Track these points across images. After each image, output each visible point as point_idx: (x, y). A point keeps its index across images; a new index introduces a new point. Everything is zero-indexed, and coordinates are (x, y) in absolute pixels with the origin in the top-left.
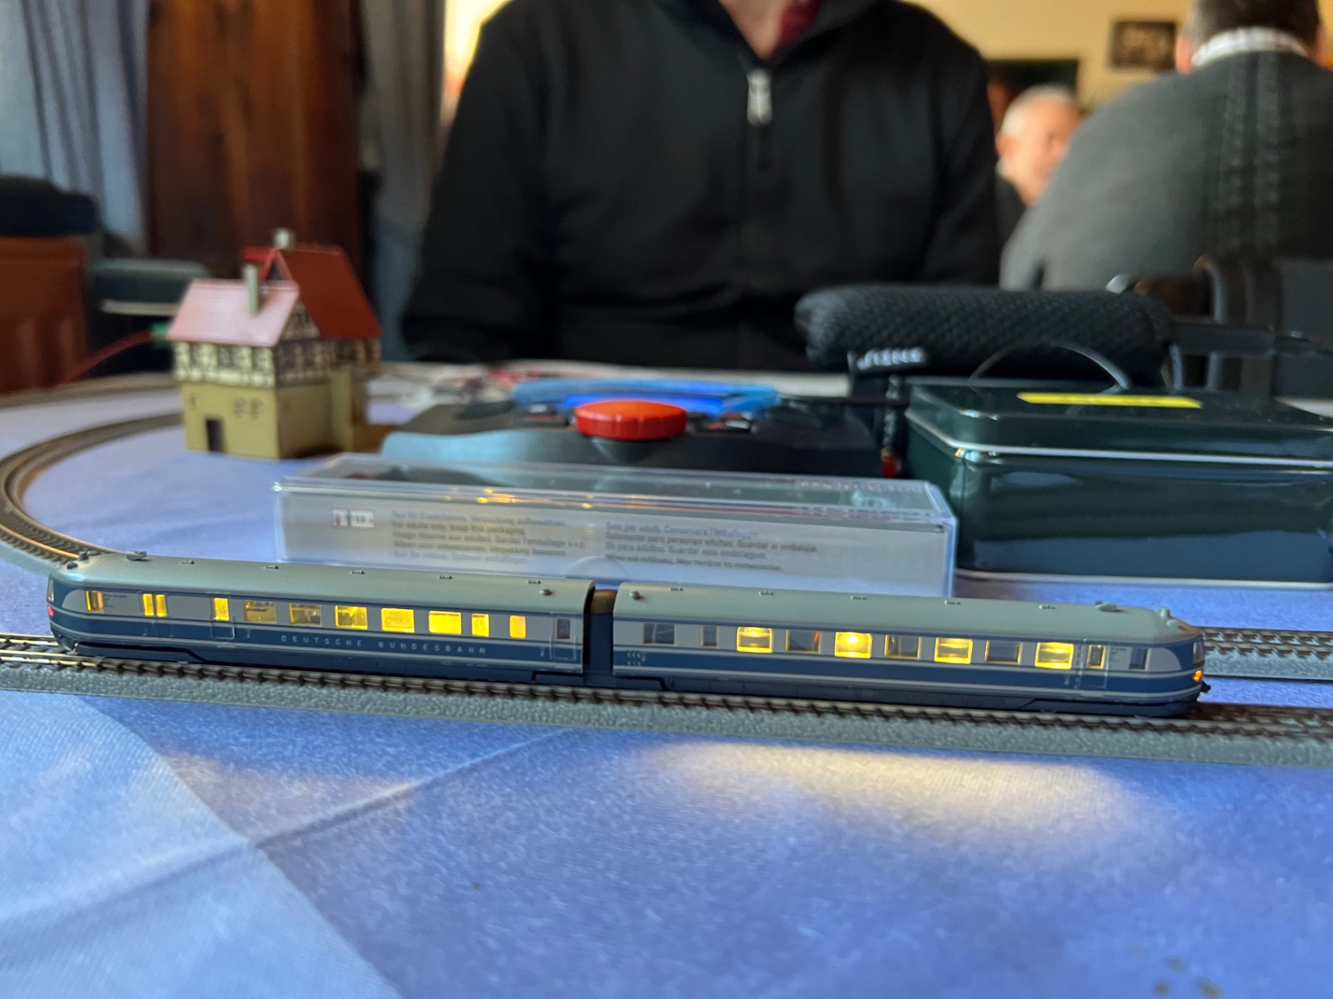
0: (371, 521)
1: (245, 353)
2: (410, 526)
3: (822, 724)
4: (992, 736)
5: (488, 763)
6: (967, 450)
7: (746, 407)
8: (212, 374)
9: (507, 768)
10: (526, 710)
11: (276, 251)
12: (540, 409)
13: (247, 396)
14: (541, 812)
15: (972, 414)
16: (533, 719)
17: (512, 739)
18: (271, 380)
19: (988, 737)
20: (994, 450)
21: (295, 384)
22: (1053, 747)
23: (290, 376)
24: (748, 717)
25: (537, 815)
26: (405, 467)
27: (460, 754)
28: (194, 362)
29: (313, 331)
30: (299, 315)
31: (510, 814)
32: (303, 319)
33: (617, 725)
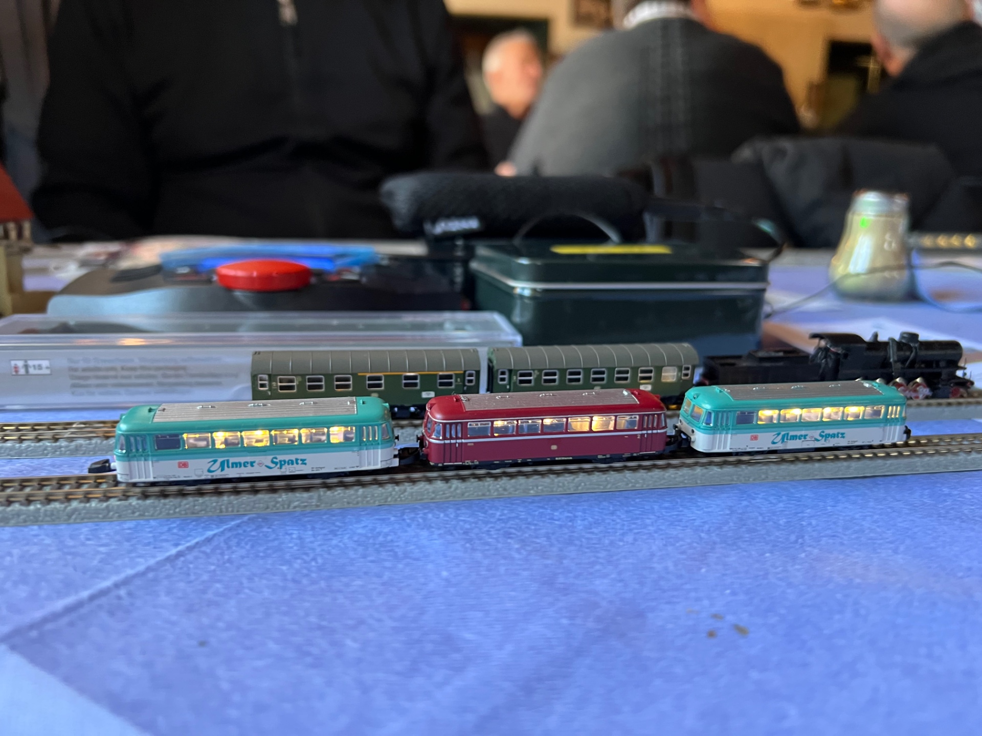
0: (47, 368)
2: (84, 370)
3: (450, 487)
4: (568, 483)
5: (190, 549)
6: (523, 288)
7: (355, 264)
9: (208, 551)
10: (214, 504)
12: (185, 270)
14: (245, 581)
15: (524, 261)
16: (221, 511)
17: (206, 528)
19: (566, 483)
20: (540, 286)
22: (609, 486)
24: (394, 490)
25: (241, 583)
26: (72, 323)
27: (164, 544)
31: (218, 585)
33: (291, 507)
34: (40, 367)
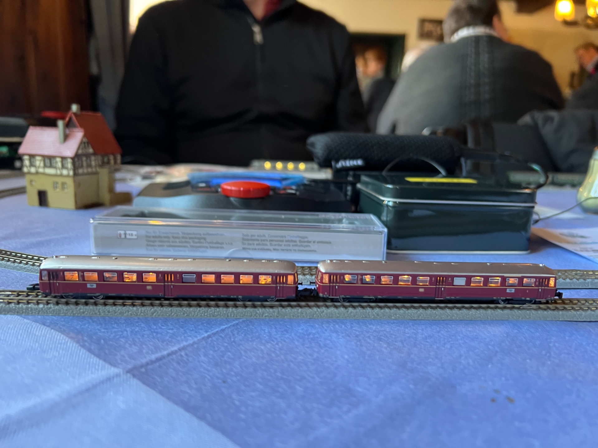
0: (136, 235)
1: (59, 160)
2: (153, 237)
3: (348, 312)
4: (414, 314)
5: (214, 334)
6: (388, 201)
7: (293, 184)
8: (41, 170)
9: (223, 336)
10: (225, 312)
11: (71, 113)
12: (203, 185)
13: (60, 180)
14: (242, 352)
15: (390, 186)
16: (228, 316)
17: (221, 324)
18: (71, 173)
19: (412, 314)
20: (398, 200)
21: (83, 174)
22: (437, 317)
23: (80, 171)
24: (317, 311)
25: (241, 353)
26: (146, 211)
27: (201, 331)
28: (32, 165)
29: (91, 150)
30: (84, 143)
31: (229, 354)
32: (86, 144)
33: (264, 316)
34: (132, 235)
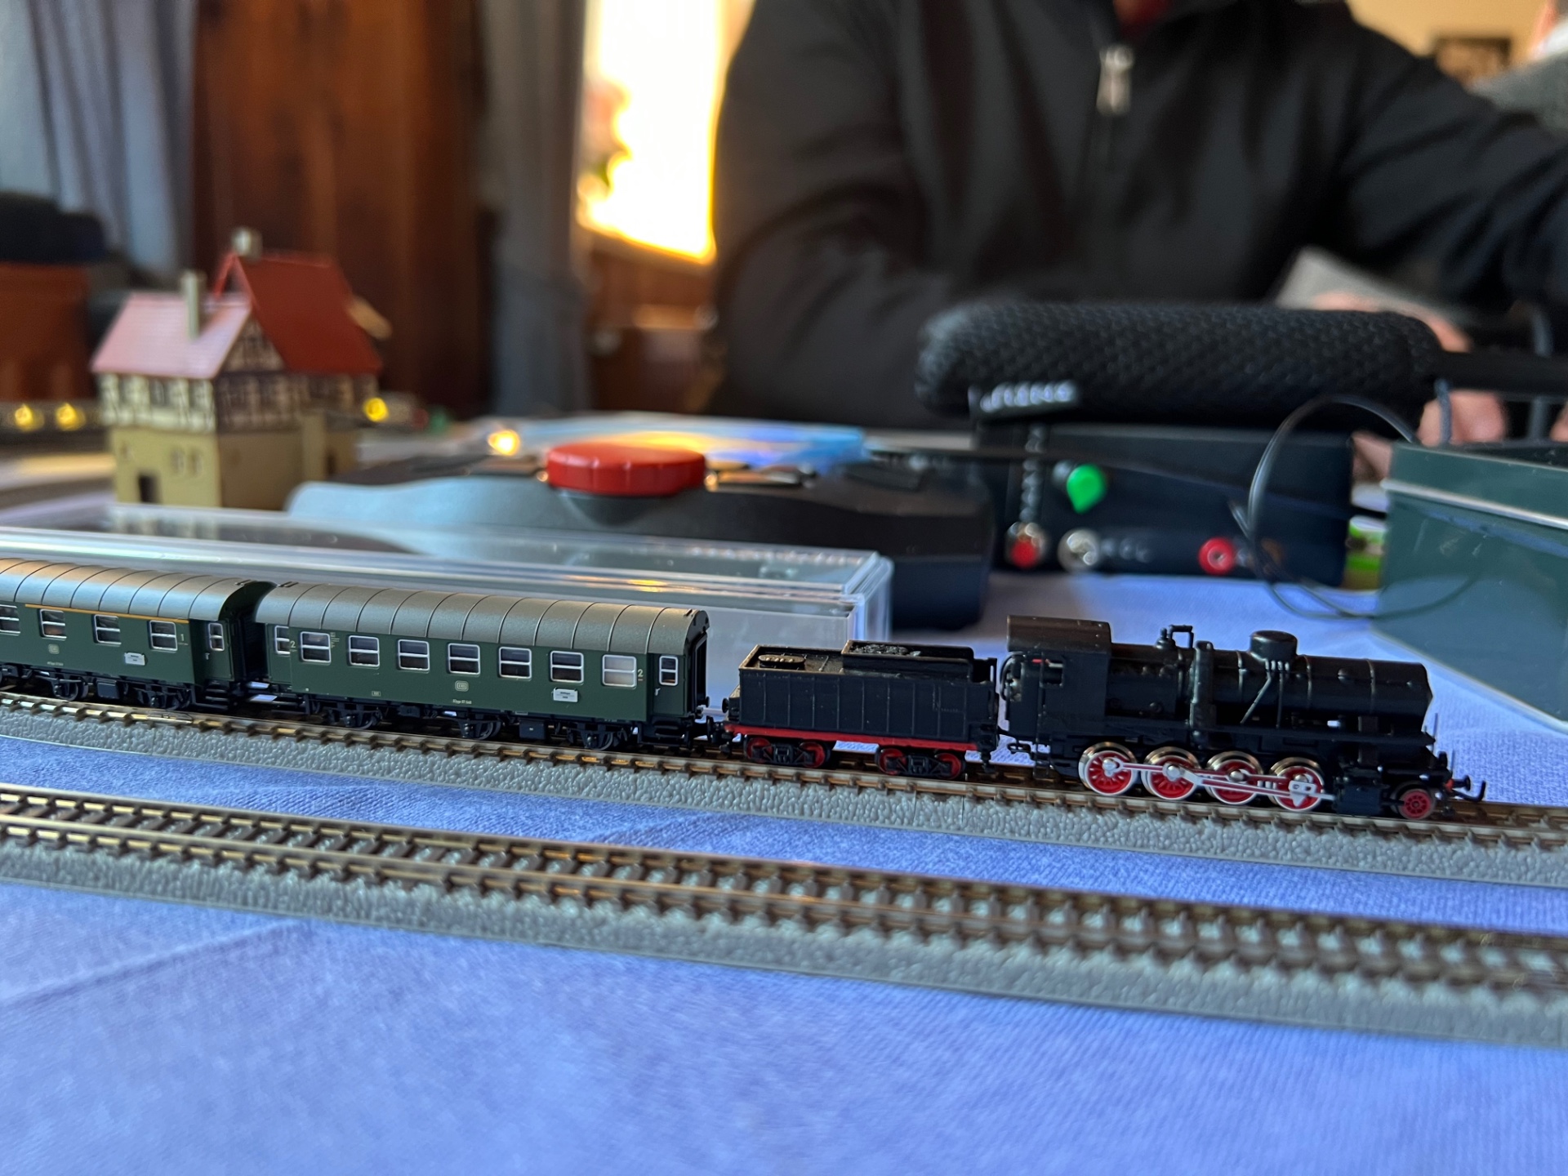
1: (181, 387)
8: (144, 416)
11: (234, 259)
13: (185, 444)
18: (211, 423)
28: (123, 400)
29: (273, 361)
30: (253, 339)
